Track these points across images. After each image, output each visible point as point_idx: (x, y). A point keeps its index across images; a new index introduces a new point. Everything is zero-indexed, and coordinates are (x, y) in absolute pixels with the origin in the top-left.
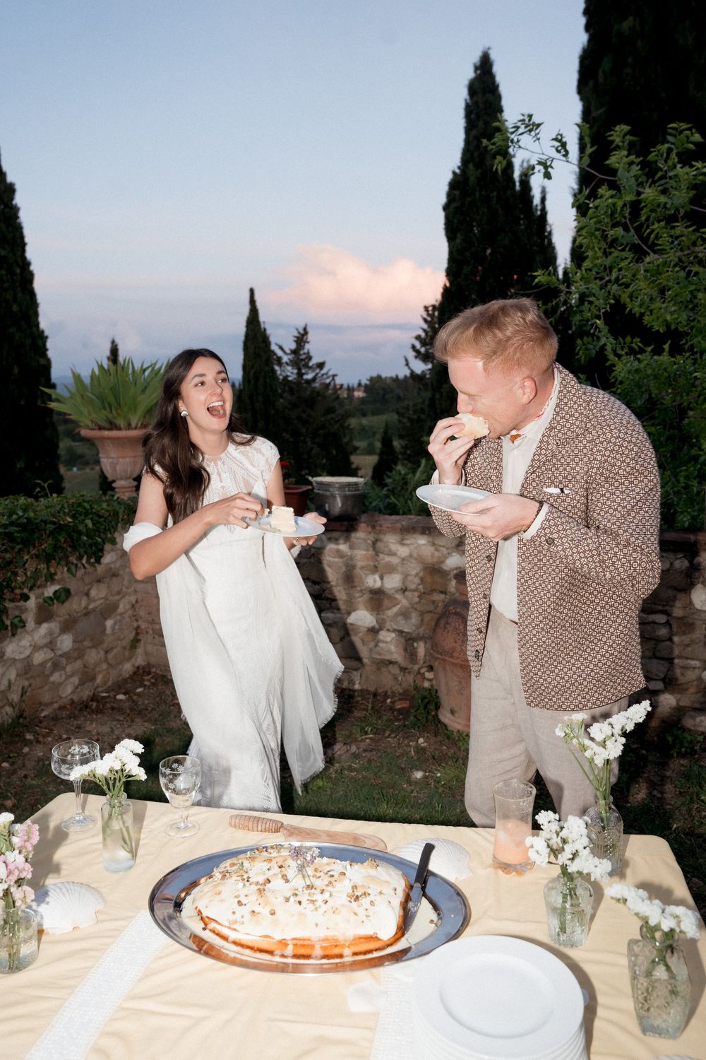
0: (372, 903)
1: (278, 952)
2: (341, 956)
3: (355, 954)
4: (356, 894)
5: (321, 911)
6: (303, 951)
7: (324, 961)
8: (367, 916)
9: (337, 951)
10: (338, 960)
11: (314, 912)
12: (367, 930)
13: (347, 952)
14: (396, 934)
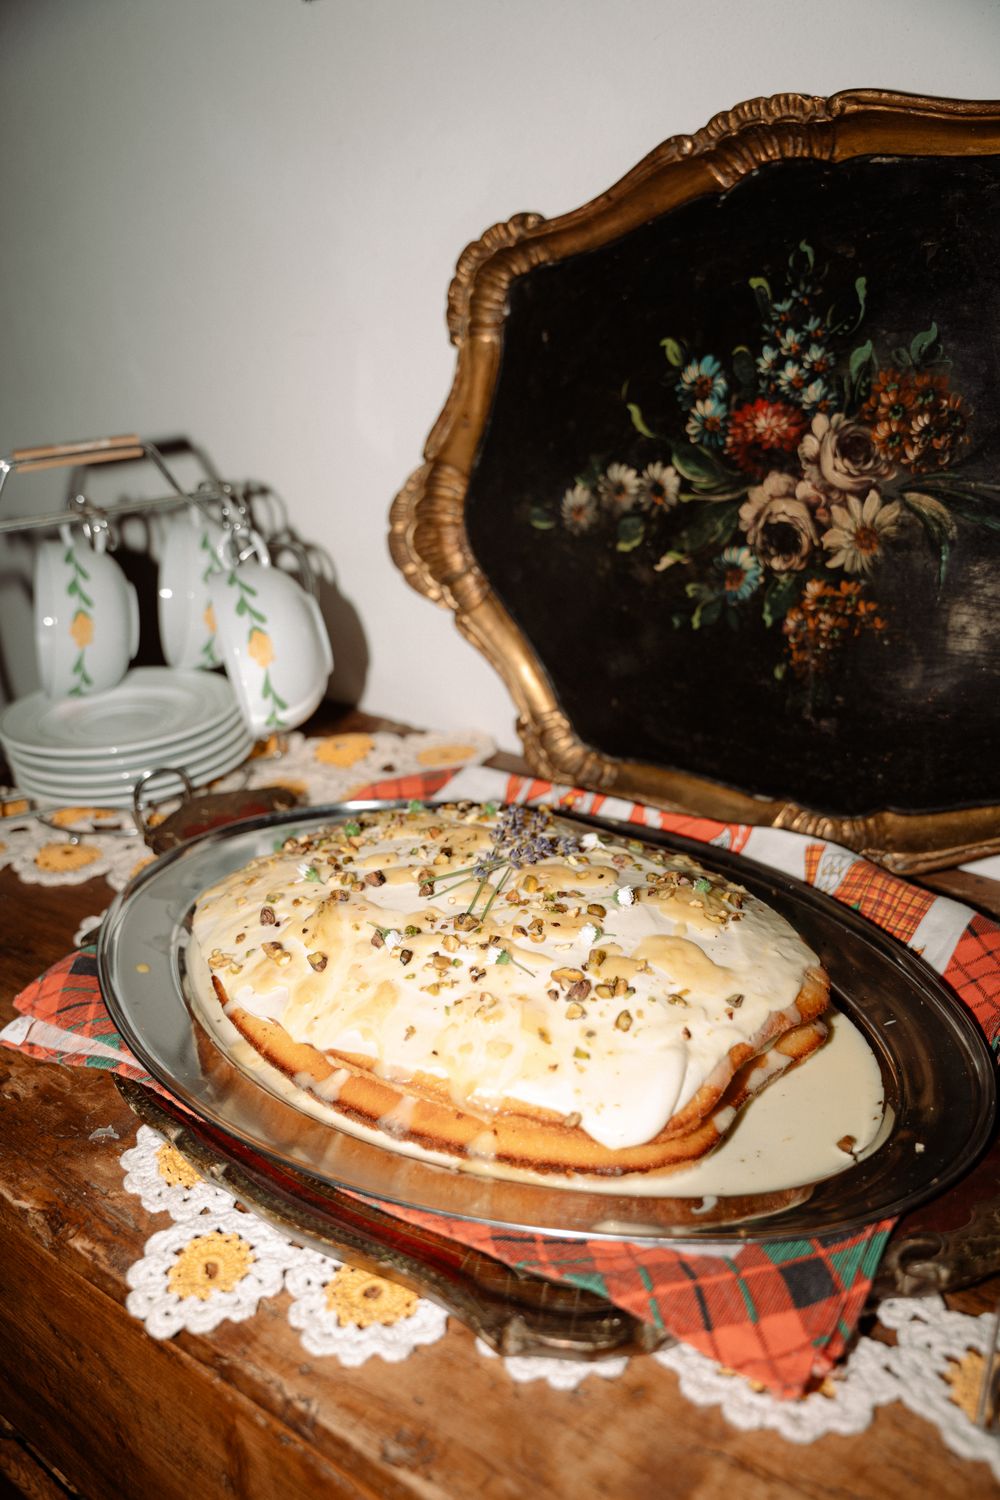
0: (624, 1021)
1: (304, 1078)
2: (460, 1150)
3: (504, 1158)
4: (588, 975)
5: (448, 995)
6: (365, 1100)
7: (411, 1148)
8: (578, 1053)
9: (455, 1131)
10: (453, 1161)
11: (426, 995)
12: (554, 1098)
13: (485, 1144)
14: (654, 1142)
